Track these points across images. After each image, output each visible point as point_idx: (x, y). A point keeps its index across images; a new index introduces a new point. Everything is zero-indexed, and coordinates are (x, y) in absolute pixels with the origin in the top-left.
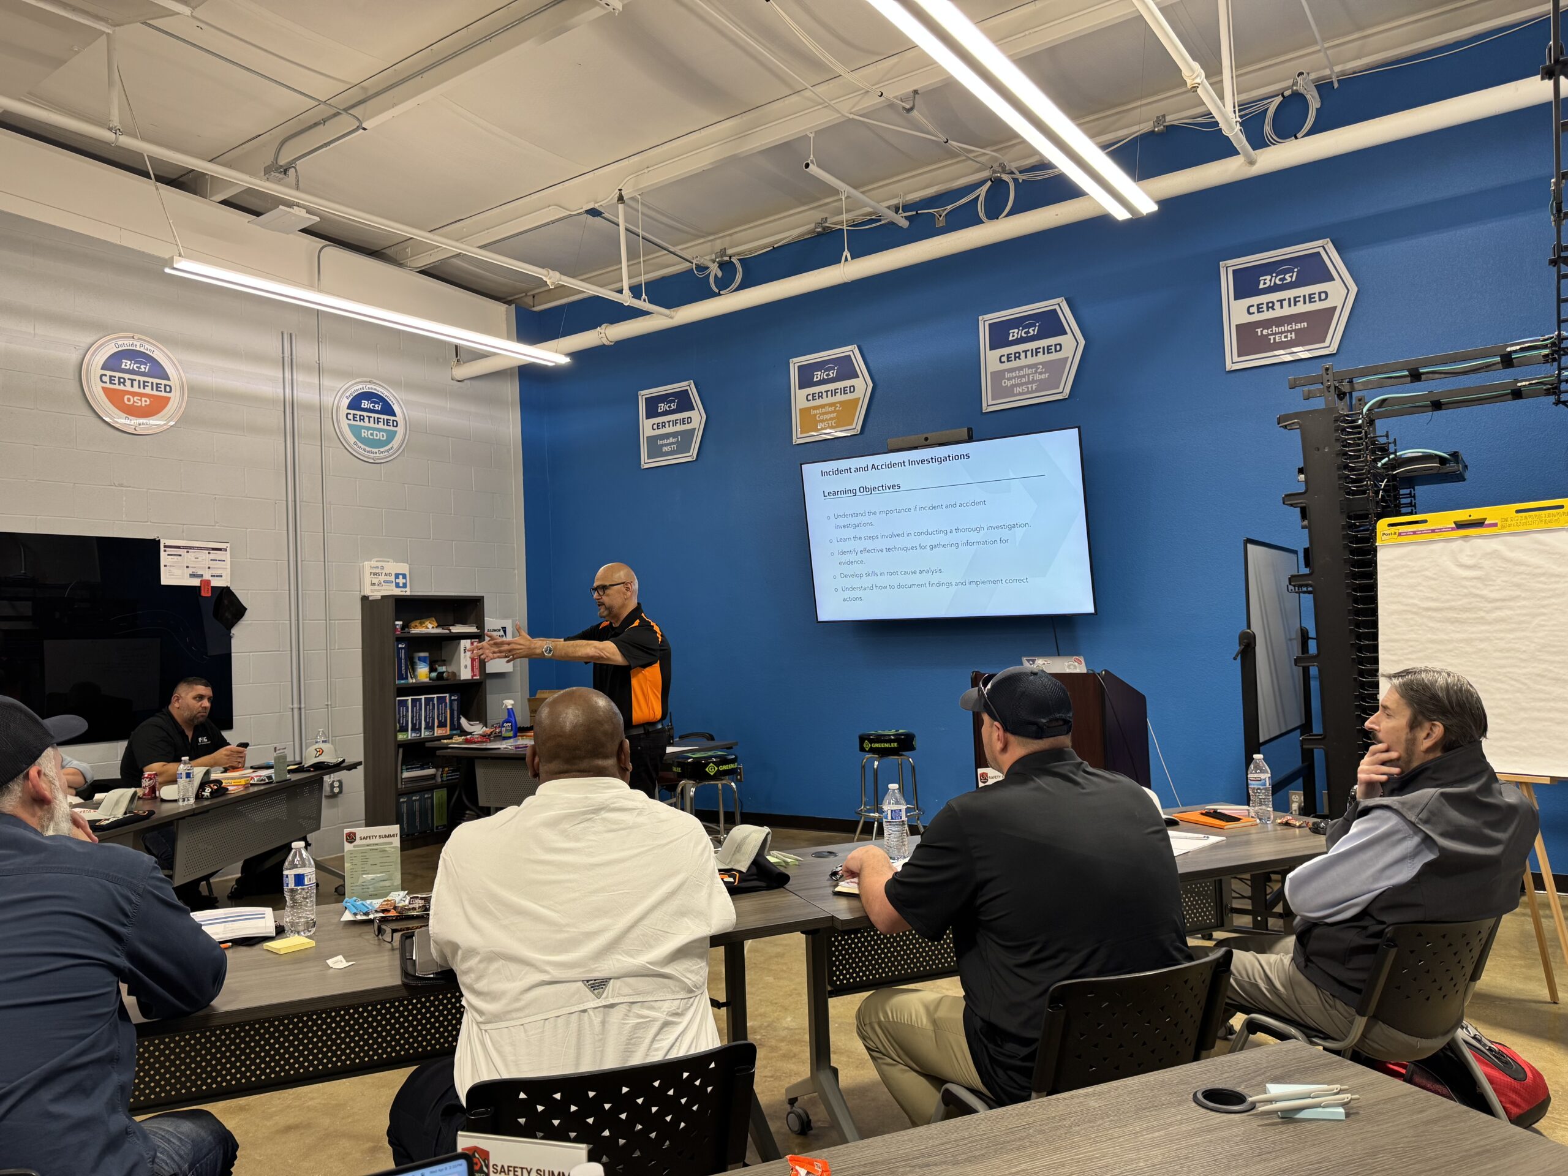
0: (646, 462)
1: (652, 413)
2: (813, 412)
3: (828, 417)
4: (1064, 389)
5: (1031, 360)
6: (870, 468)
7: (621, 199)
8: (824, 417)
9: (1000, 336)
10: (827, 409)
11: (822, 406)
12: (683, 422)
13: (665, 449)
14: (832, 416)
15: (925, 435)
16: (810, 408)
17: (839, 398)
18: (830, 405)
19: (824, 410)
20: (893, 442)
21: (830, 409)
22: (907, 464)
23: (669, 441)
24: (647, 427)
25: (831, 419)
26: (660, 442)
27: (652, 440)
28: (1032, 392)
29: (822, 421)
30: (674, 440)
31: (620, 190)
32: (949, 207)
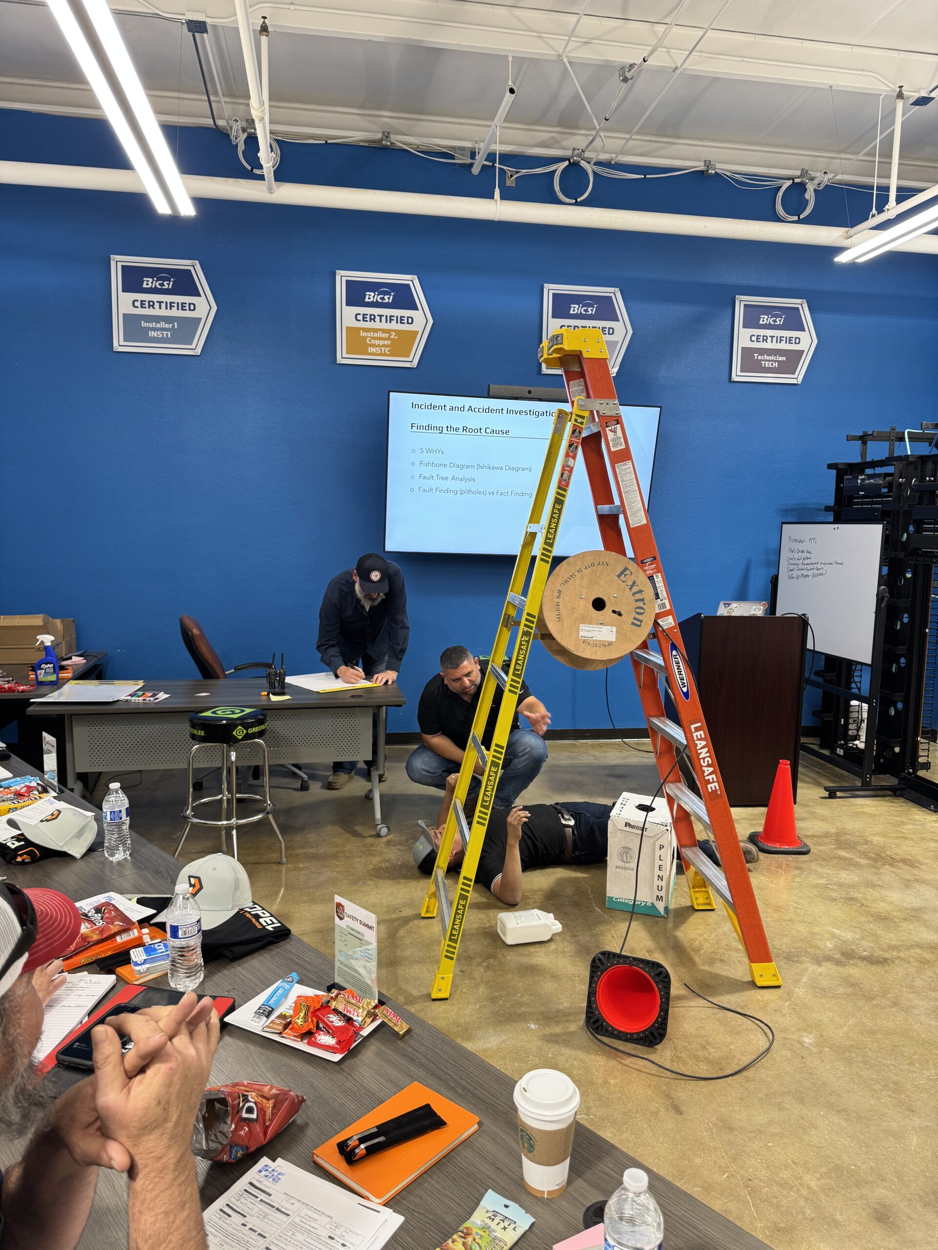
0: (120, 343)
2: (362, 334)
3: (381, 343)
6: (466, 408)
8: (377, 342)
9: (562, 306)
10: (380, 334)
11: (375, 330)
13: (152, 334)
14: (386, 342)
15: (529, 388)
16: (359, 329)
17: (394, 326)
18: (384, 331)
19: (376, 335)
20: (494, 388)
21: (384, 335)
22: (505, 411)
23: (158, 326)
25: (384, 346)
26: (144, 324)
29: (374, 346)
30: (167, 326)
32: (524, 171)
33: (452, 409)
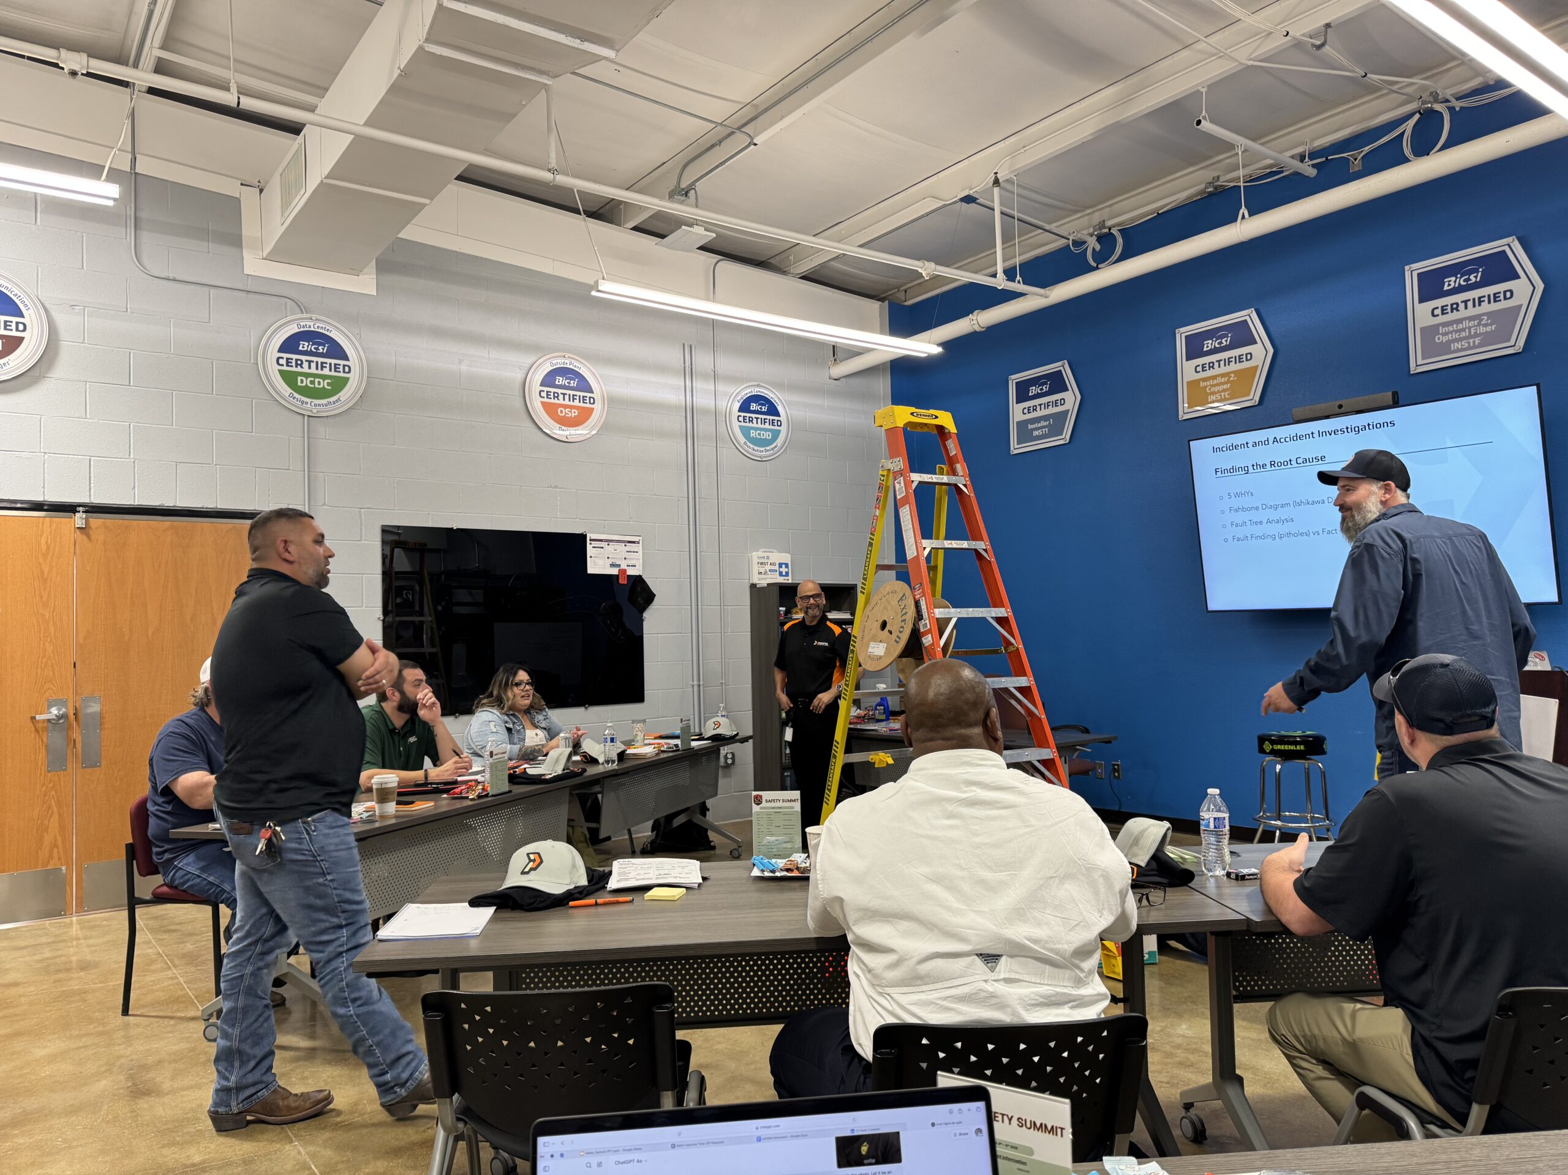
0: (1016, 448)
1: (1022, 397)
2: (1202, 384)
3: (1221, 388)
4: (1517, 341)
5: (1472, 311)
6: (1271, 441)
7: (996, 182)
8: (1216, 389)
9: (1431, 287)
10: (1220, 380)
11: (1214, 377)
12: (1055, 404)
13: (1036, 433)
14: (1225, 387)
15: (1338, 403)
16: (1198, 381)
17: (1234, 367)
18: (1223, 375)
19: (1215, 382)
20: (1298, 412)
21: (1223, 380)
22: (1316, 435)
23: (1040, 425)
24: (1017, 412)
25: (1224, 390)
26: (1030, 427)
27: (1022, 425)
28: (1475, 347)
29: (1213, 393)
30: (1045, 424)
31: (996, 173)
32: (1367, 148)
33: (1255, 444)
